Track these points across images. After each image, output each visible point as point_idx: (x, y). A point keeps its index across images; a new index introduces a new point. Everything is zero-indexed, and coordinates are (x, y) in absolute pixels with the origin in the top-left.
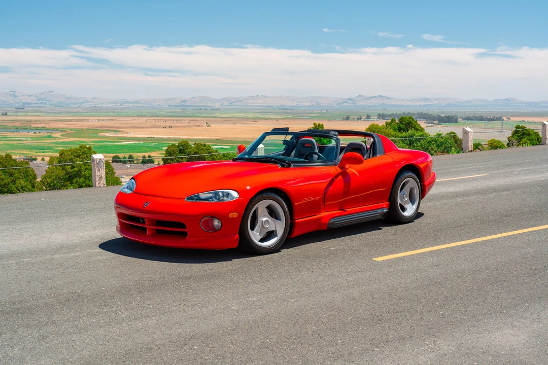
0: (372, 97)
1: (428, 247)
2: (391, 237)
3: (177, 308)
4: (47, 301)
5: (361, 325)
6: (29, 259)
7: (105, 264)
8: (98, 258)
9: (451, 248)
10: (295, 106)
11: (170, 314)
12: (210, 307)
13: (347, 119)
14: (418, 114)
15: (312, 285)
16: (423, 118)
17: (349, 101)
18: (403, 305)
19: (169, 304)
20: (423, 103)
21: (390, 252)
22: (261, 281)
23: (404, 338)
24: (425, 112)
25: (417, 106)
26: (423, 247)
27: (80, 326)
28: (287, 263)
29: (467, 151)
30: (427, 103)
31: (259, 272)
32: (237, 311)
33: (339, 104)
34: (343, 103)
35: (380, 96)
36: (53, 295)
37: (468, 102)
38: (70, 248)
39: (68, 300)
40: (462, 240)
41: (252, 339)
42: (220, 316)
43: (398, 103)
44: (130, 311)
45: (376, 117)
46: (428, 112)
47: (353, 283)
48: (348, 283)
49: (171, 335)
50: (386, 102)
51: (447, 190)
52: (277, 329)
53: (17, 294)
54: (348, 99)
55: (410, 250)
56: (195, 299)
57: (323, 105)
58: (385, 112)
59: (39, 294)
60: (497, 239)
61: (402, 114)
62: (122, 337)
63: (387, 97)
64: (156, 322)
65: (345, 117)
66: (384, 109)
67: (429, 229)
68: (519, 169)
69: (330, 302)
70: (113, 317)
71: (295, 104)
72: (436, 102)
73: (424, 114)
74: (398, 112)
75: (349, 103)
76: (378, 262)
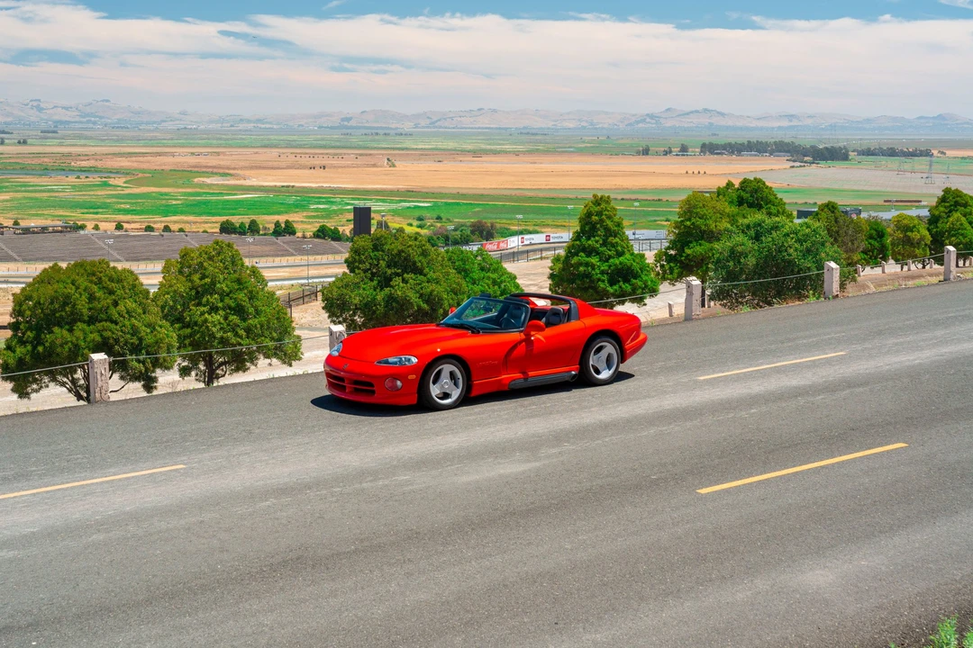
0: (692, 112)
1: (757, 475)
2: (716, 461)
3: (514, 547)
5: (687, 565)
6: (339, 489)
7: (421, 495)
8: (409, 488)
9: (781, 477)
10: (549, 128)
11: (510, 553)
13: (646, 152)
14: (775, 143)
16: (788, 151)
17: (648, 120)
18: (726, 545)
19: (505, 543)
20: (785, 123)
22: (587, 518)
23: (725, 578)
24: (788, 140)
25: (773, 128)
26: (751, 475)
27: (435, 564)
28: (609, 496)
29: (830, 297)
30: (792, 124)
31: (581, 506)
32: (571, 550)
33: (630, 124)
34: (638, 122)
35: (706, 110)
37: (868, 120)
38: (372, 473)
39: (410, 538)
40: (794, 466)
41: (591, 578)
42: (557, 555)
43: (740, 124)
44: (473, 550)
45: (698, 150)
46: (793, 140)
47: (677, 520)
48: (673, 520)
49: (519, 573)
50: (717, 121)
52: (611, 568)
53: (357, 531)
54: (648, 115)
55: (737, 479)
56: (528, 537)
57: (600, 126)
58: (715, 140)
59: (378, 531)
60: (833, 465)
61: (746, 143)
62: (477, 575)
63: (718, 113)
64: (501, 560)
65: (641, 149)
66: (713, 135)
67: (759, 448)
68: (892, 341)
69: (656, 541)
70: (460, 555)
71: (550, 124)
72: (809, 122)
73: (788, 144)
74: (740, 141)
75: (649, 123)
76: (702, 495)
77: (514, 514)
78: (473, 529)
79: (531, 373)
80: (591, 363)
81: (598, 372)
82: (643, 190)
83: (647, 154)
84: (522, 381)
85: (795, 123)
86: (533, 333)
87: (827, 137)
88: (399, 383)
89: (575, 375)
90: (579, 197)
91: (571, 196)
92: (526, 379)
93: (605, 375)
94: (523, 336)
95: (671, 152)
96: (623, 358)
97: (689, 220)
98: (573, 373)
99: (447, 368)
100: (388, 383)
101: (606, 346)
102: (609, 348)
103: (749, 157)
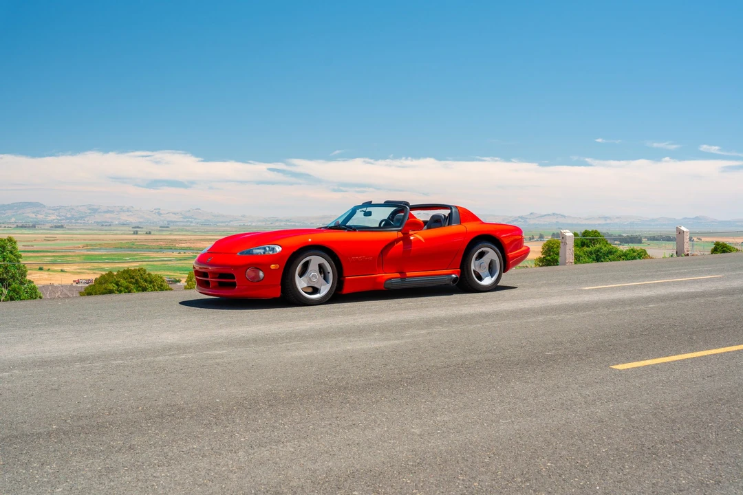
0: (545, 215)
3: (325, 429)
4: (130, 417)
5: (627, 461)
6: (122, 362)
7: (225, 368)
8: (217, 361)
11: (314, 439)
12: (377, 430)
15: (531, 400)
17: (520, 220)
18: (682, 431)
19: (313, 424)
20: (602, 222)
21: (634, 359)
22: (453, 394)
23: (707, 485)
25: (595, 225)
27: (171, 454)
28: (488, 371)
29: (683, 255)
31: (447, 381)
32: (420, 435)
35: (554, 214)
36: (140, 408)
37: (653, 220)
38: (182, 349)
39: (162, 416)
41: (449, 482)
42: (394, 444)
43: (575, 222)
44: (253, 433)
47: (591, 398)
48: (585, 398)
49: (314, 472)
50: (561, 220)
51: (679, 291)
52: (488, 465)
53: (89, 406)
54: (519, 217)
55: (660, 356)
56: (354, 417)
59: (121, 406)
62: (235, 473)
63: (561, 215)
64: (293, 450)
67: (676, 331)
69: (564, 425)
70: (226, 441)
72: (616, 221)
76: (620, 371)
77: (345, 388)
78: (270, 406)
79: (408, 274)
80: (473, 267)
81: (480, 279)
84: (399, 280)
85: (608, 221)
86: (411, 232)
87: (629, 230)
88: (261, 274)
89: (455, 280)
92: (403, 277)
93: (487, 281)
94: (400, 235)
95: (533, 238)
96: (505, 267)
97: (549, 256)
98: (454, 276)
99: (316, 260)
100: (250, 273)
101: (488, 252)
102: (492, 255)
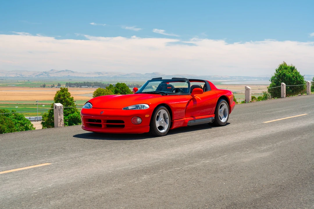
0: (61, 71)
10: (4, 77)
13: (44, 86)
14: (94, 83)
16: (98, 86)
17: (44, 74)
20: (97, 76)
24: (99, 82)
25: (93, 77)
30: (100, 76)
33: (37, 76)
34: (40, 75)
35: (66, 70)
37: (128, 75)
43: (80, 76)
45: (65, 85)
46: (101, 82)
50: (71, 74)
54: (44, 72)
57: (25, 76)
58: (71, 82)
61: (83, 83)
63: (71, 71)
65: (42, 85)
66: (70, 80)
71: (4, 75)
72: (106, 75)
73: (99, 83)
74: (81, 82)
75: (45, 75)
82: (44, 101)
83: (45, 87)
85: (101, 75)
87: (113, 81)
90: (18, 104)
91: (15, 103)
95: (54, 86)
103: (84, 88)
